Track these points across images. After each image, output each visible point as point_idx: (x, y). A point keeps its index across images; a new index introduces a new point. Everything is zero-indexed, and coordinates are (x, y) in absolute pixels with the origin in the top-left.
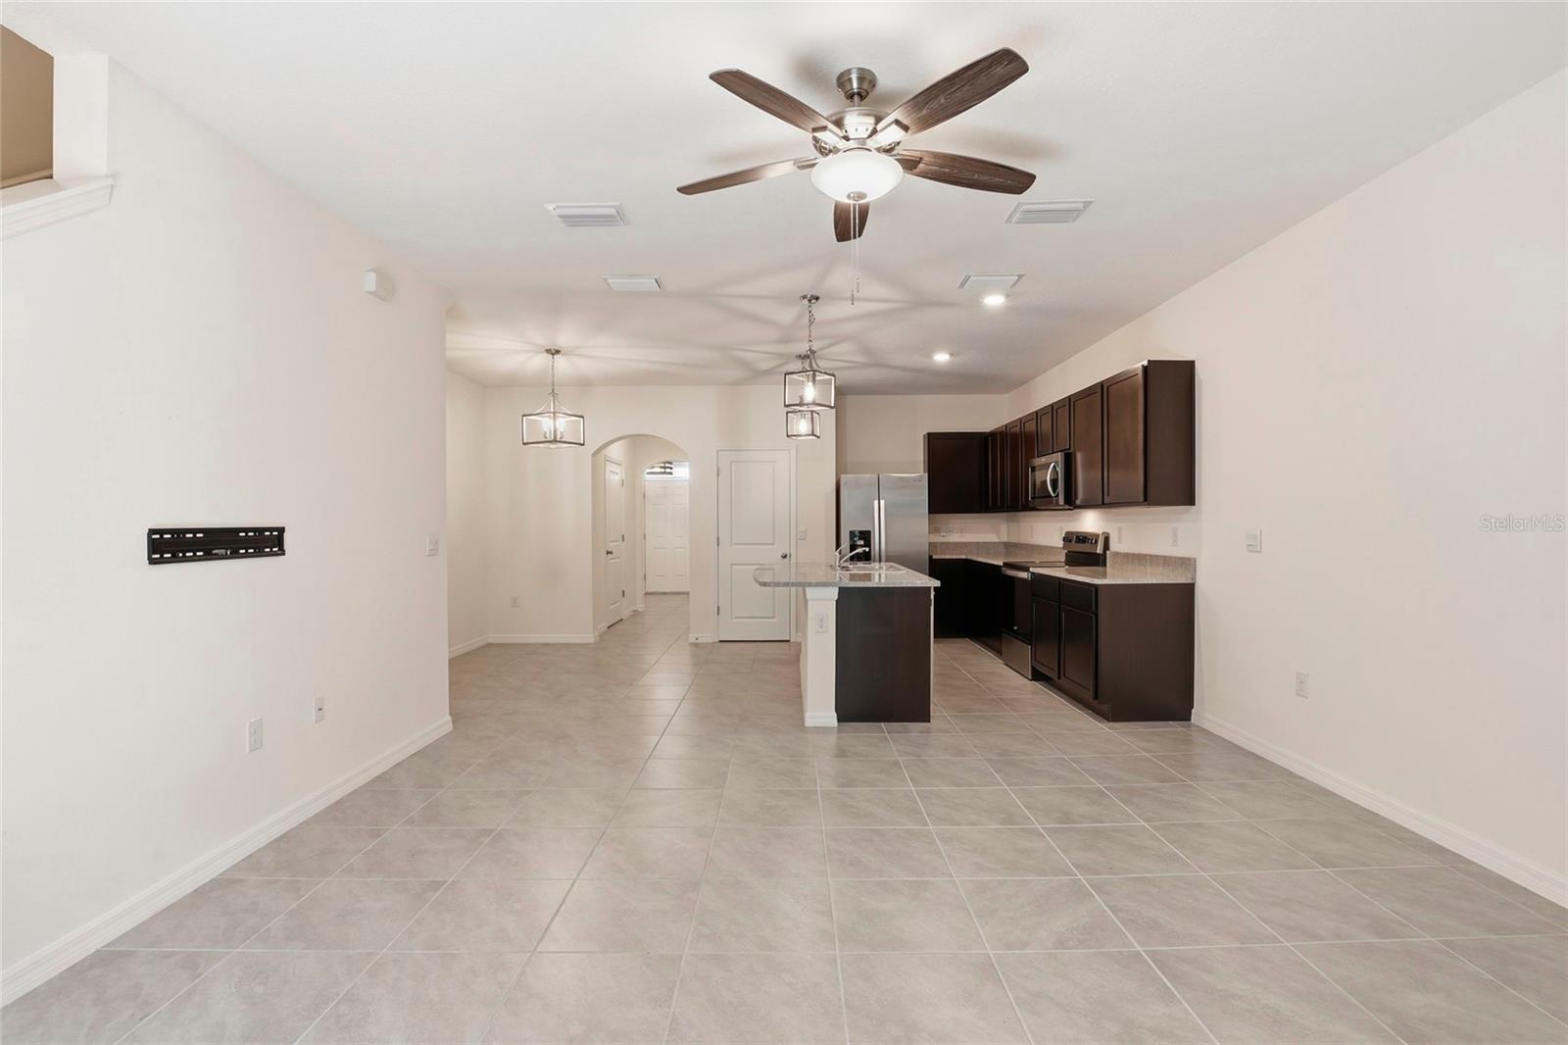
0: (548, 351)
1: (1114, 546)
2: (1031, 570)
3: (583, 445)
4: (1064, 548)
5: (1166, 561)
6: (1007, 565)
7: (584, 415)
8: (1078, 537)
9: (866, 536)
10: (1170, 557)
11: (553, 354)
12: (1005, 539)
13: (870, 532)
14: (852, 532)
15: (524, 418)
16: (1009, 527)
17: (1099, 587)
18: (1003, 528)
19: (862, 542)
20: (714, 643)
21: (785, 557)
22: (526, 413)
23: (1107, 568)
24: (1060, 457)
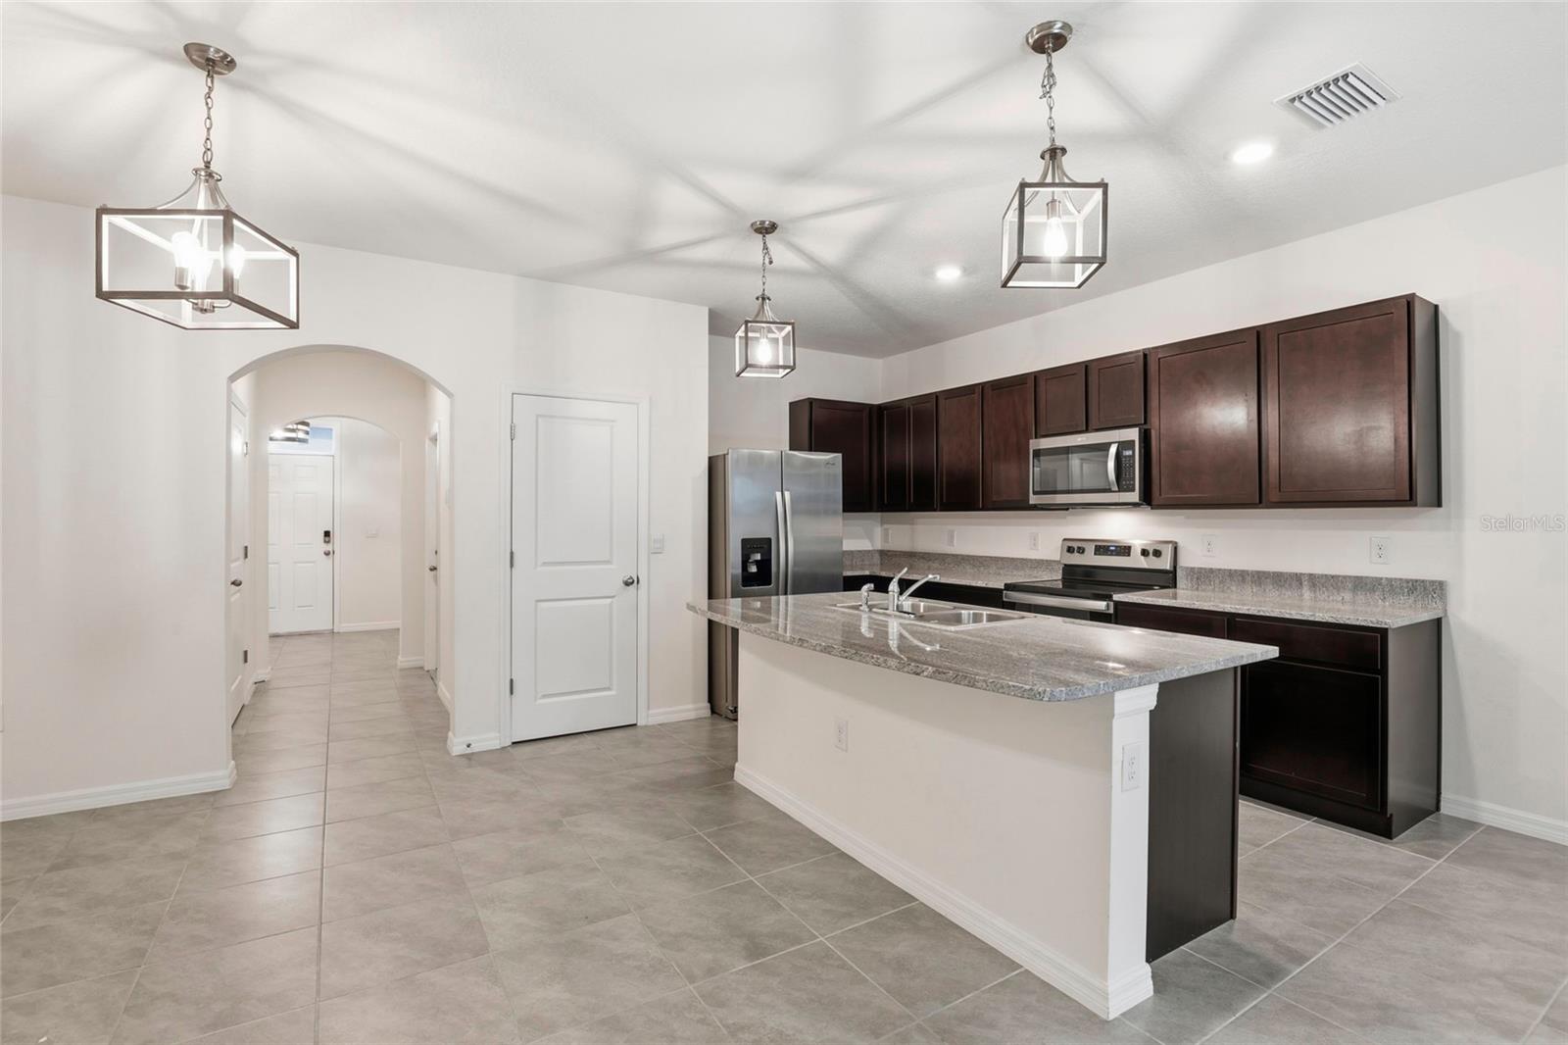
0: (198, 53)
4: (1059, 561)
5: (1364, 585)
6: (1008, 587)
7: (297, 248)
8: (1102, 547)
9: (766, 545)
11: (210, 66)
12: (879, 546)
13: (770, 539)
14: (745, 542)
15: (102, 211)
16: (887, 530)
17: (1390, 632)
18: (878, 531)
19: (758, 557)
20: (504, 748)
21: (627, 584)
22: (110, 205)
23: (1180, 592)
24: (1133, 434)
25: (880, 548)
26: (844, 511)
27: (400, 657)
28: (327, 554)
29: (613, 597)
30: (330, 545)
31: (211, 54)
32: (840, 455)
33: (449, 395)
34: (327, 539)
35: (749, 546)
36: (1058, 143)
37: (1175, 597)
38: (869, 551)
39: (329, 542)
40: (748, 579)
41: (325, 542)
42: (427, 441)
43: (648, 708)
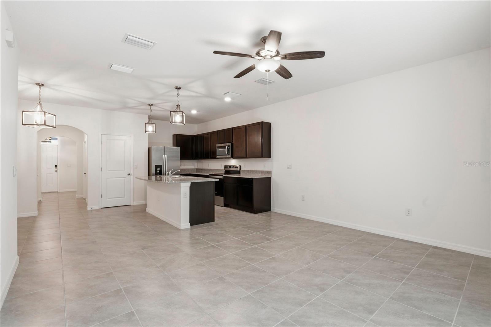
0: (38, 84)
1: (242, 169)
2: (224, 175)
3: (55, 128)
4: (224, 169)
5: (262, 172)
6: (210, 175)
7: (55, 115)
8: (229, 166)
9: (161, 167)
10: (264, 171)
11: (40, 86)
13: (162, 165)
14: (155, 166)
15: (23, 112)
16: (198, 164)
17: (254, 179)
18: (196, 164)
19: (159, 169)
20: (99, 209)
21: (129, 175)
22: (24, 110)
23: (241, 175)
24: (230, 144)
25: (196, 168)
26: (181, 159)
27: (77, 196)
28: (56, 171)
29: (125, 178)
30: (57, 169)
31: (40, 84)
32: (179, 147)
33: (87, 135)
34: (56, 167)
35: (156, 167)
36: (179, 104)
37: (240, 175)
38: (193, 169)
39: (56, 168)
40: (156, 174)
41: (55, 168)
42: (84, 143)
43: (134, 202)
